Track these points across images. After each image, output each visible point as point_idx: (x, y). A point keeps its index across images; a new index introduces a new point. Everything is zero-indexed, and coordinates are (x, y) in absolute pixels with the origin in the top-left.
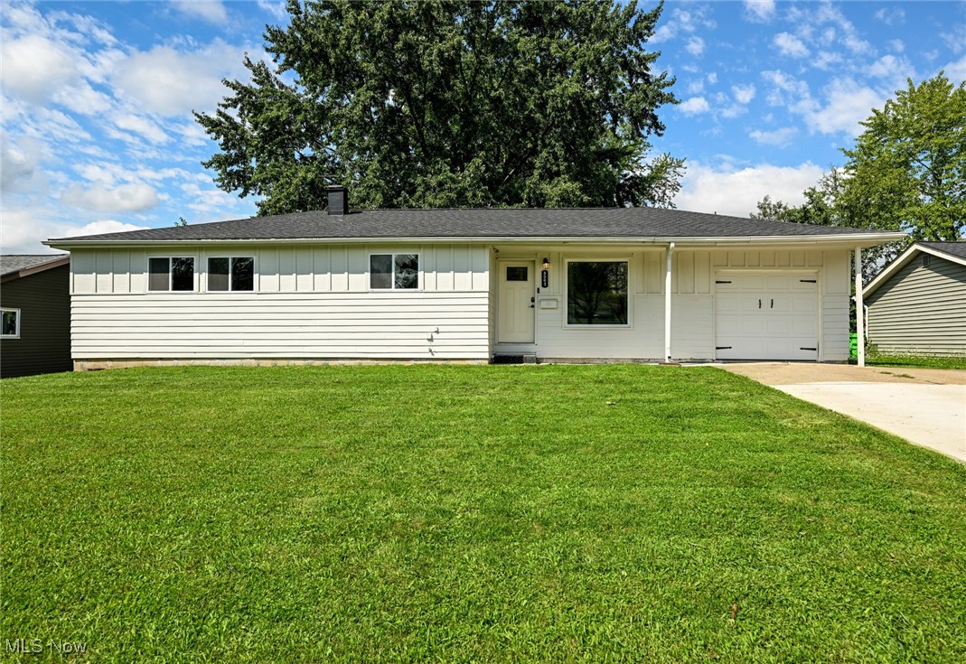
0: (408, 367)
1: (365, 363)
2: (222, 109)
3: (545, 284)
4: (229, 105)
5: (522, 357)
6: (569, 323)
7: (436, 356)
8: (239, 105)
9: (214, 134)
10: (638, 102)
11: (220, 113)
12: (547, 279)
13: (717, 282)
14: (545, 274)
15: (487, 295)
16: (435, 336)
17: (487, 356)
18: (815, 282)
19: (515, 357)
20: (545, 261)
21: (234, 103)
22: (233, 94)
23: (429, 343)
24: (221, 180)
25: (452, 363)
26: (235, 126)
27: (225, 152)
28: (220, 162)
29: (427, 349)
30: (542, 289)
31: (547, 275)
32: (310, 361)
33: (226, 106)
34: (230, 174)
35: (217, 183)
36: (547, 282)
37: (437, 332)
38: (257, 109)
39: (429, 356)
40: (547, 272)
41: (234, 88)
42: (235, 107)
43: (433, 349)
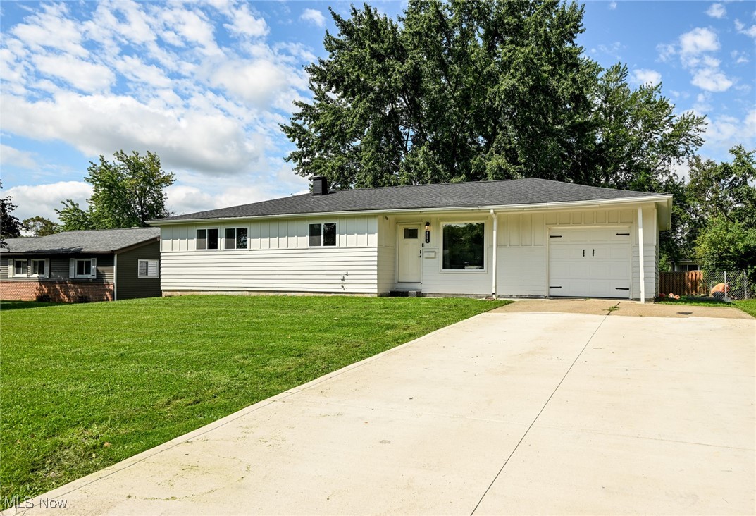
0: (329, 297)
1: (307, 295)
2: (293, 121)
3: (428, 241)
4: (297, 118)
5: (407, 292)
6: (444, 268)
7: (347, 291)
8: (304, 118)
9: (292, 138)
10: (567, 88)
11: (293, 124)
12: (429, 237)
13: (551, 237)
14: (428, 233)
15: (376, 249)
16: (346, 277)
17: (376, 291)
18: (628, 235)
19: (403, 292)
20: (428, 224)
21: (300, 116)
22: (299, 110)
23: (342, 282)
24: (298, 169)
25: (356, 295)
26: (304, 132)
27: (300, 150)
28: (295, 157)
29: (340, 286)
30: (425, 244)
31: (429, 234)
32: (277, 293)
33: (295, 119)
34: (304, 164)
35: (295, 171)
36: (429, 239)
37: (347, 275)
38: (316, 117)
39: (342, 290)
40: (429, 232)
41: (300, 106)
42: (301, 119)
43: (345, 286)
